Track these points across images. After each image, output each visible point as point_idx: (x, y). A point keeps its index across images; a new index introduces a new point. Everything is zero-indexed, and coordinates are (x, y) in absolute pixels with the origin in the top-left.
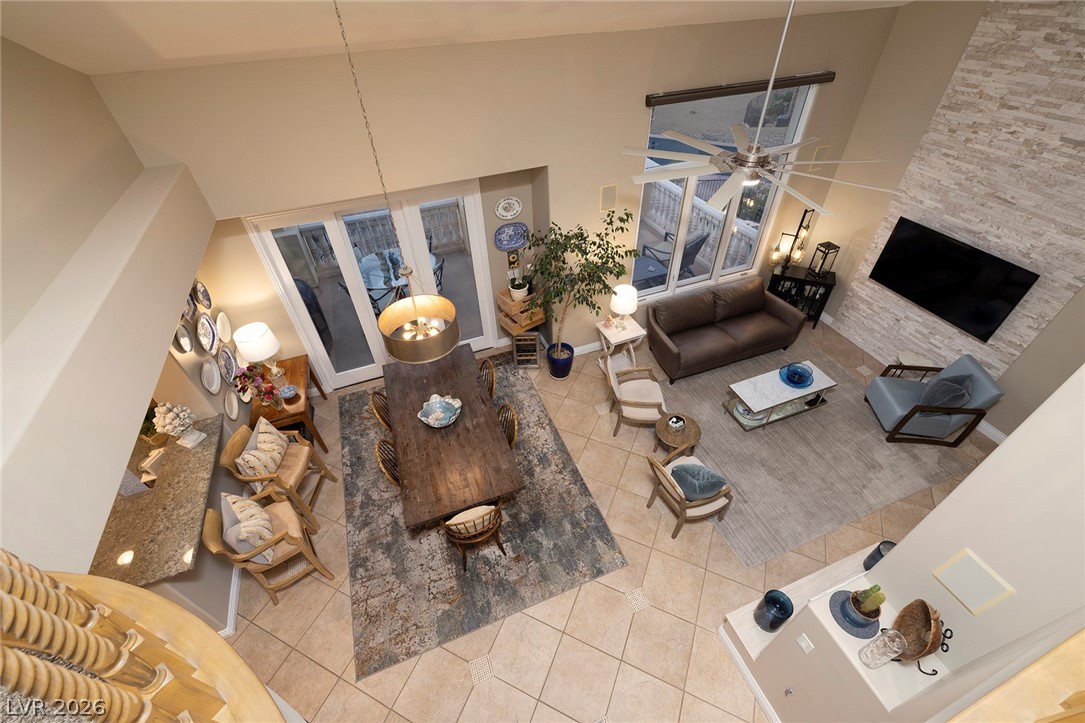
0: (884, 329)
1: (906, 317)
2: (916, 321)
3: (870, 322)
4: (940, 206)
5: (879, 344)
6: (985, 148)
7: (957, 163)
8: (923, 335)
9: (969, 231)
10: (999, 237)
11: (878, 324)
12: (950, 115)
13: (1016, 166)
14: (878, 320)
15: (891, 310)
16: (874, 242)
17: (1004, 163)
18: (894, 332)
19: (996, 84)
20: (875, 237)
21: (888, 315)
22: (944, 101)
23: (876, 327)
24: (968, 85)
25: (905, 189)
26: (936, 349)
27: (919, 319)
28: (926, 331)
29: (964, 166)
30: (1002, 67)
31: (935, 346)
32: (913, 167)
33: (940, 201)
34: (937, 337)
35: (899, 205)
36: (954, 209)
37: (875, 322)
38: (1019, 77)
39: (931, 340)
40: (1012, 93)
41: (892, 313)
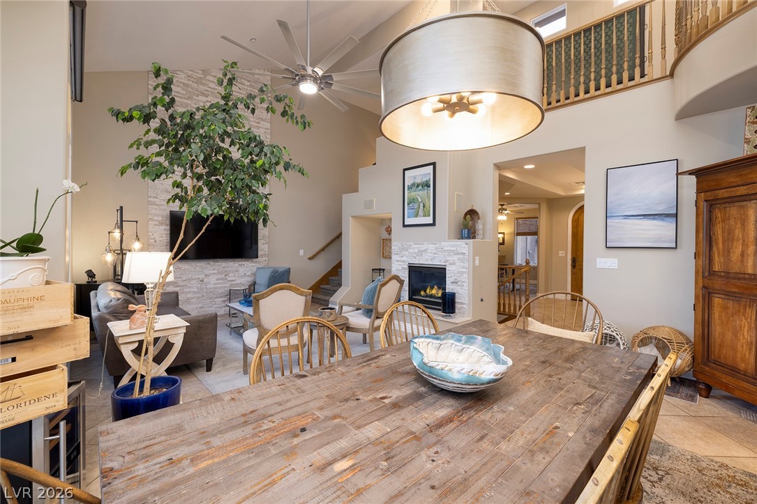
0: (195, 293)
1: (206, 275)
2: (214, 274)
5: (200, 305)
8: (223, 279)
11: (190, 292)
15: (194, 277)
16: (151, 239)
18: (205, 290)
20: (150, 234)
21: (192, 282)
23: (189, 296)
25: (155, 196)
26: (234, 283)
27: (214, 272)
28: (223, 276)
31: (233, 281)
34: (230, 275)
35: (156, 207)
39: (229, 279)
41: (196, 279)
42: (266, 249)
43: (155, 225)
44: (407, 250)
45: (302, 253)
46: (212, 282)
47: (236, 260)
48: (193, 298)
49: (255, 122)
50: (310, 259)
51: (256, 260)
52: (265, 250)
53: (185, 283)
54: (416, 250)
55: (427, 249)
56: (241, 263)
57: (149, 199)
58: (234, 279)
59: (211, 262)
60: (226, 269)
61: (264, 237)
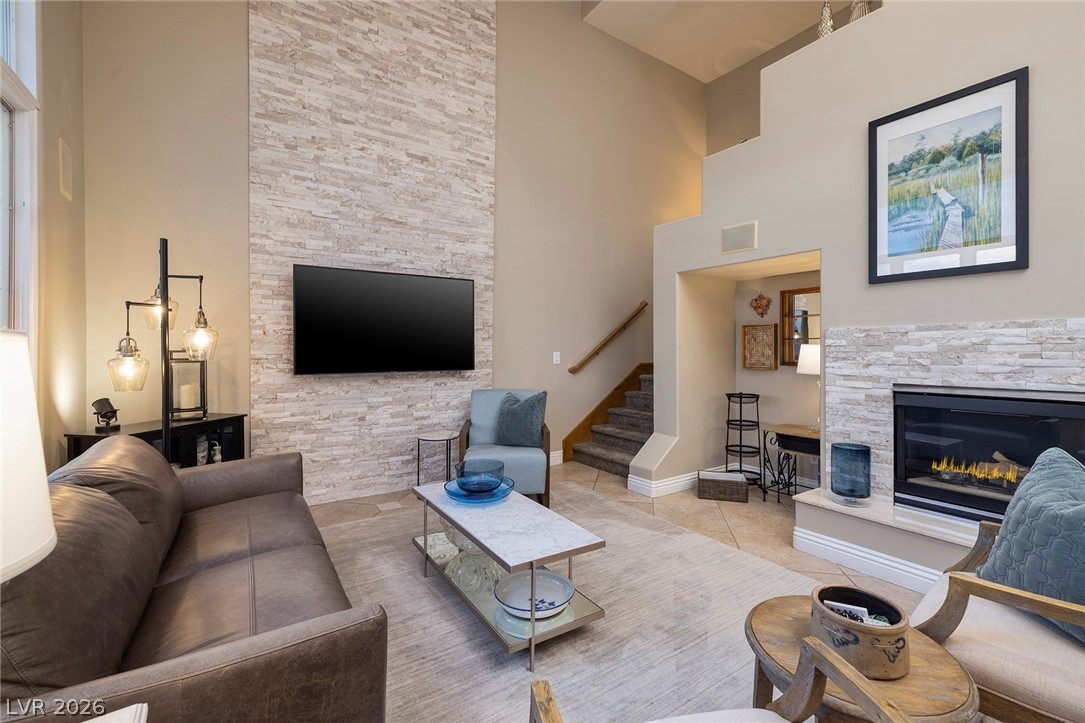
0: (349, 445)
1: (370, 407)
2: (386, 403)
3: (322, 451)
4: (329, 244)
5: (358, 472)
6: (342, 167)
7: (322, 187)
8: (404, 415)
9: (379, 265)
10: (412, 262)
11: (337, 444)
12: (276, 127)
13: (386, 185)
14: (333, 439)
15: (345, 411)
16: (257, 327)
17: (374, 183)
18: (368, 439)
19: (313, 93)
20: (253, 317)
21: (343, 422)
22: (255, 109)
23: (336, 452)
24: (279, 91)
25: (264, 232)
26: (426, 422)
27: (388, 399)
28: (404, 408)
29: (332, 190)
30: (311, 76)
31: (423, 418)
32: (258, 199)
33: (326, 238)
34: (419, 405)
35: (266, 257)
36: (350, 244)
37: (331, 446)
38: (335, 90)
39: (416, 414)
40: (340, 107)
41: (348, 415)
42: (489, 351)
43: (264, 297)
44: (888, 346)
45: (557, 357)
46: (382, 422)
47: (431, 373)
48: (345, 456)
49: (465, 80)
50: (573, 371)
51: (468, 373)
52: (487, 352)
53: (327, 424)
54: (932, 347)
55: (988, 342)
56: (439, 381)
57: (252, 240)
58: (426, 413)
59: (380, 377)
60: (409, 393)
61: (485, 324)
